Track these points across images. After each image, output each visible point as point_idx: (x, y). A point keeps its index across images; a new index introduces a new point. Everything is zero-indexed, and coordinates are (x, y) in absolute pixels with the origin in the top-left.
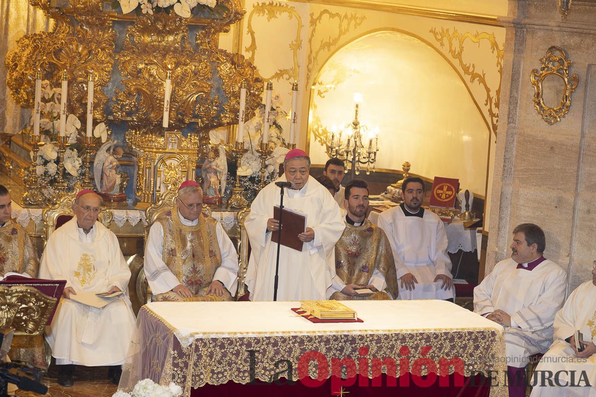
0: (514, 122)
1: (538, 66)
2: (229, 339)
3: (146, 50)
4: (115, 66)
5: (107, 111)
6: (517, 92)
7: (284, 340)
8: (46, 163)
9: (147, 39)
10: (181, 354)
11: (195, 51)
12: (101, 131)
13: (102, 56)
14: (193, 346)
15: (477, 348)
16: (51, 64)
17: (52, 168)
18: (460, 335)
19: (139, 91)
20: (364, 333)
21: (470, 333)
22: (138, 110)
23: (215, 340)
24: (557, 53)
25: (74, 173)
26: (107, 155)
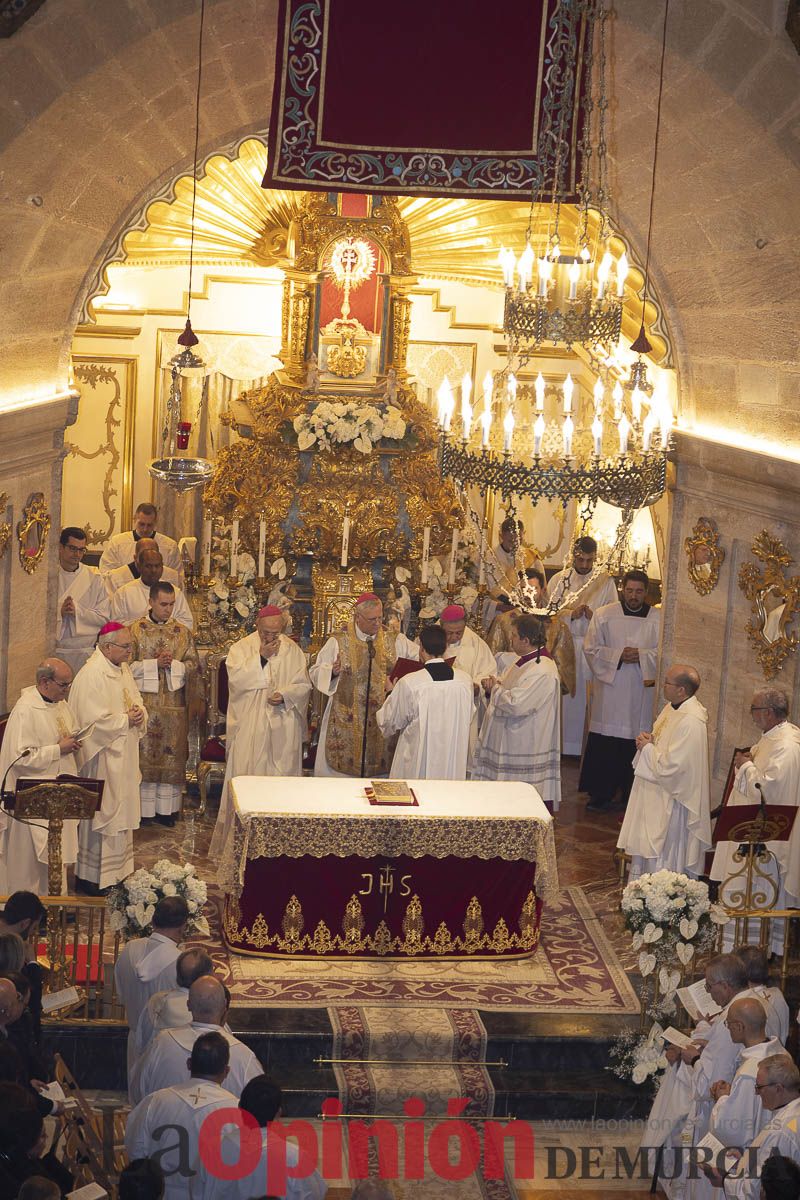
0: (674, 587)
1: (692, 535)
2: (281, 819)
3: (331, 481)
4: (293, 501)
5: (286, 546)
6: (677, 558)
7: (332, 821)
8: (219, 601)
9: (334, 468)
10: (241, 829)
11: (387, 480)
12: (279, 568)
13: (280, 491)
14: (250, 824)
15: (519, 835)
16: (231, 496)
17: (225, 606)
18: (502, 823)
19: (318, 528)
20: (408, 819)
21: (512, 822)
22: (318, 546)
23: (269, 819)
24: (707, 524)
25: (244, 613)
26: (281, 594)
